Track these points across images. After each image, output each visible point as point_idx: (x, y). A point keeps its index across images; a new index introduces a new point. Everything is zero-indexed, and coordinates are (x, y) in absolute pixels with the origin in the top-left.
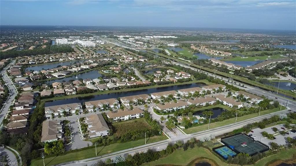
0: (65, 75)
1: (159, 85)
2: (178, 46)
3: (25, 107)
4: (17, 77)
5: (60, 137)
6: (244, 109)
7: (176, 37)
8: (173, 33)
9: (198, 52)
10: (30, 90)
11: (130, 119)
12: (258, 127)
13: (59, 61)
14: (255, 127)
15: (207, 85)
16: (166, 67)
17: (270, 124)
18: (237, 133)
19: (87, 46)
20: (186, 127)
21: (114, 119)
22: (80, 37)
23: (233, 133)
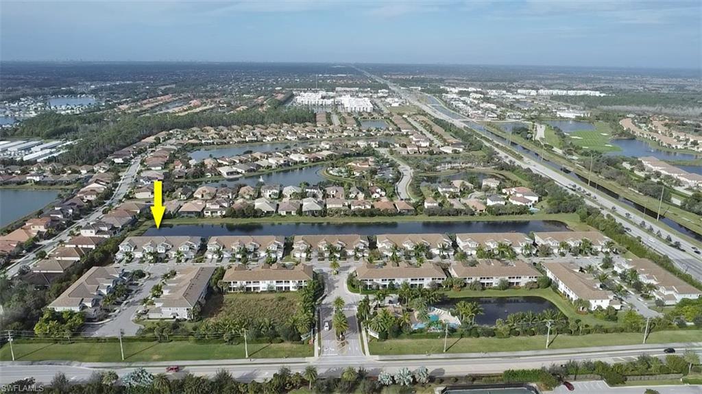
0: (244, 172)
1: (429, 216)
2: (584, 118)
3: (99, 232)
4: (153, 168)
5: (89, 305)
6: (611, 315)
7: (602, 95)
8: (606, 83)
9: (630, 137)
10: (148, 197)
11: (271, 291)
12: (602, 379)
13: (264, 141)
14: (588, 376)
15: (569, 230)
16: (496, 171)
17: (653, 378)
18: (516, 380)
19: (353, 109)
20: (384, 336)
21: (232, 284)
22: (357, 89)
23: (502, 380)
